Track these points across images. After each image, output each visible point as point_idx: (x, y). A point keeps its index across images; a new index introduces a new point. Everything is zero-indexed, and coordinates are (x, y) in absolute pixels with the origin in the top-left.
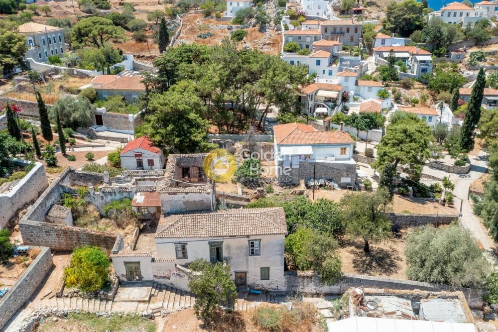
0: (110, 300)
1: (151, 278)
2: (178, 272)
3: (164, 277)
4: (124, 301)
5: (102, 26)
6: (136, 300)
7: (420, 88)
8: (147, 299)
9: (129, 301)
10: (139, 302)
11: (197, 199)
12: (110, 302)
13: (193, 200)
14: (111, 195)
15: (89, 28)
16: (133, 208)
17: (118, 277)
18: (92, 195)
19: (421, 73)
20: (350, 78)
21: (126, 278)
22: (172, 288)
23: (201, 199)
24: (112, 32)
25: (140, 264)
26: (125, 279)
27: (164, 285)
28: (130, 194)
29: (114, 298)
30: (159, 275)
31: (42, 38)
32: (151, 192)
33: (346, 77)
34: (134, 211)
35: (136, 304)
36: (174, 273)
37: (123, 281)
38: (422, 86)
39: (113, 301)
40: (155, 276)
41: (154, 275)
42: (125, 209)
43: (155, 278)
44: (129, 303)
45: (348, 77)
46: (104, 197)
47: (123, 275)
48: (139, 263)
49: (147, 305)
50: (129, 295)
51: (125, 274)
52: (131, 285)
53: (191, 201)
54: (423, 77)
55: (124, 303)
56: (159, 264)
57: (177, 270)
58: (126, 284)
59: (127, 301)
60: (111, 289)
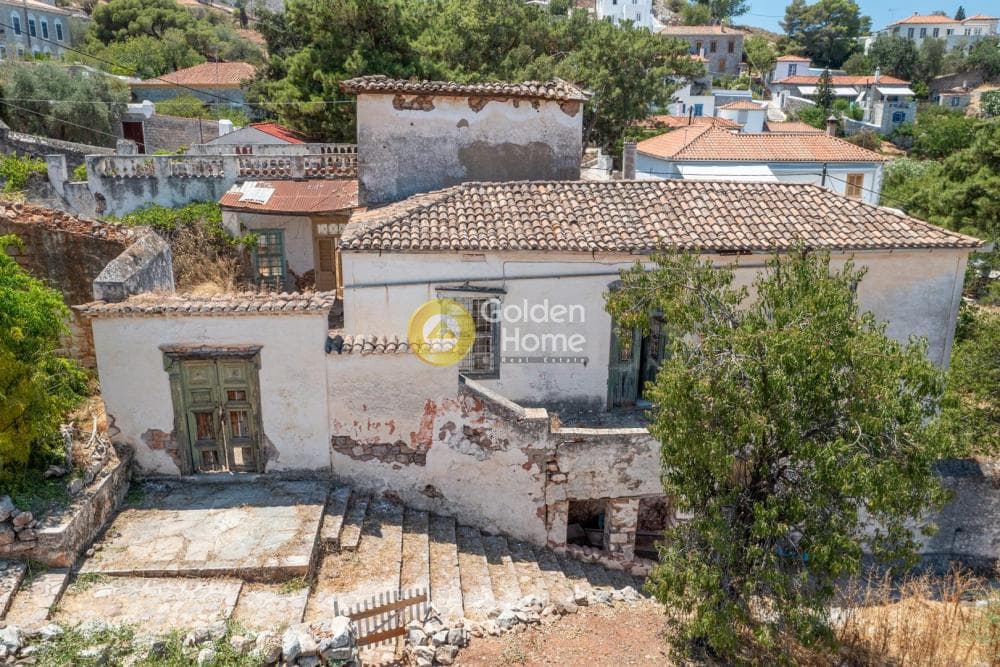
0: (54, 568)
1: (317, 453)
2: (471, 421)
3: (393, 452)
4: (148, 575)
5: (162, 10)
6: (227, 566)
7: (896, 154)
8: (300, 560)
9: (179, 575)
10: (251, 577)
11: (520, 138)
12: (52, 583)
13: (502, 141)
14: (138, 192)
15: (131, 11)
16: (226, 217)
17: (125, 451)
18: (59, 187)
19: (891, 122)
20: (750, 113)
21: (176, 454)
22: (432, 516)
23: (536, 137)
24: (186, 23)
25: (258, 366)
26: (163, 462)
27: (392, 498)
28: (216, 186)
29: (82, 556)
30: (363, 436)
31: (12, 16)
32: (298, 180)
33: (741, 110)
34: (229, 231)
35: (228, 590)
36: (451, 426)
37: (155, 477)
38: (898, 151)
39: (72, 578)
40: (342, 444)
41: (335, 440)
42: (190, 225)
43: (338, 456)
44: (183, 585)
45: (746, 110)
46: (108, 198)
47: (154, 438)
48: (250, 357)
49: (298, 598)
50: (187, 542)
51: (167, 427)
52: (201, 492)
53: (492, 142)
54: (896, 131)
55: (148, 587)
56: (373, 360)
57: (471, 401)
58: (169, 491)
59: (167, 575)
60: (64, 500)
